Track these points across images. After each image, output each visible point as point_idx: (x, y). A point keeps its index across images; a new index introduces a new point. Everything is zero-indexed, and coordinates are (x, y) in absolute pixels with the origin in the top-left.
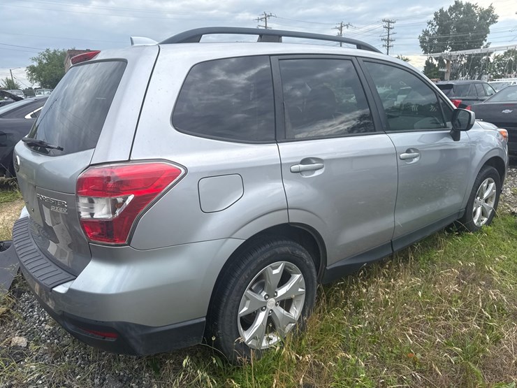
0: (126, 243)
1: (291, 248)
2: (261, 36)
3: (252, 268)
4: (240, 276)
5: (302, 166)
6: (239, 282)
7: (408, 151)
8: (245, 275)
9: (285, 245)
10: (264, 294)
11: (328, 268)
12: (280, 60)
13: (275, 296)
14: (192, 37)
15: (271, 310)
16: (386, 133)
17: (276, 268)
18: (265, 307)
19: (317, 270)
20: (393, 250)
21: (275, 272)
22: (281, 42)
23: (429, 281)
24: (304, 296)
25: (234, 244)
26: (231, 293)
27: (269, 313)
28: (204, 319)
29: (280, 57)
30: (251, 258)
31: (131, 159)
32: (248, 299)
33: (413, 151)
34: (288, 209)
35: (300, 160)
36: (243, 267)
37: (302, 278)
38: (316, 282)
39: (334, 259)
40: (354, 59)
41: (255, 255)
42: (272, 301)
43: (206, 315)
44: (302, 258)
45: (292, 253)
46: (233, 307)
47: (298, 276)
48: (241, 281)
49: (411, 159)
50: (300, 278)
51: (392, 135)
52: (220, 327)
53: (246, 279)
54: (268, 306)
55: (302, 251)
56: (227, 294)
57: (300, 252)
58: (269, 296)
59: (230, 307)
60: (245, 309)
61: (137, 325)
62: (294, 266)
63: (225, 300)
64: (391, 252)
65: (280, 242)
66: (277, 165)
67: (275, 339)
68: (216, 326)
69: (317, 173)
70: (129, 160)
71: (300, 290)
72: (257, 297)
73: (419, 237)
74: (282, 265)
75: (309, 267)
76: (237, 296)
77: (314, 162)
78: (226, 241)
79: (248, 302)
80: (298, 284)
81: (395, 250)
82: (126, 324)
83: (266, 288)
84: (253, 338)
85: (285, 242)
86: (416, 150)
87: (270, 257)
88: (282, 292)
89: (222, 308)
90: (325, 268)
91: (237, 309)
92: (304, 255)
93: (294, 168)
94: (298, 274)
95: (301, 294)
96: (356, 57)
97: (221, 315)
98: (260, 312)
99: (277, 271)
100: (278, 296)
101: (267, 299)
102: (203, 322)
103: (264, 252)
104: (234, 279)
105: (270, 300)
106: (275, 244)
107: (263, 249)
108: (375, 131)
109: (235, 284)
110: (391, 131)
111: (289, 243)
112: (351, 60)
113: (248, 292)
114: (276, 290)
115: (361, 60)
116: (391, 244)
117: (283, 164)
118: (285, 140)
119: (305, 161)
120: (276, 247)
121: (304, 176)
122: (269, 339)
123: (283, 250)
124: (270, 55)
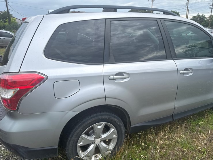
0: (16, 110)
1: (109, 116)
2: (104, 9)
3: (84, 125)
4: (78, 128)
5: (115, 77)
6: (77, 131)
7: (186, 69)
8: (80, 128)
9: (105, 115)
10: (94, 136)
11: (131, 126)
12: (111, 21)
13: (100, 138)
14: (65, 10)
15: (98, 144)
16: (173, 60)
17: (100, 125)
18: (94, 143)
19: (126, 126)
20: (173, 118)
22: (116, 11)
24: (117, 139)
25: (73, 114)
26: (72, 136)
27: (96, 145)
29: (111, 20)
30: (84, 120)
31: (20, 71)
32: (83, 139)
33: (189, 70)
34: (105, 98)
35: (115, 74)
36: (80, 124)
37: (116, 131)
38: (124, 133)
39: (134, 123)
40: (158, 20)
41: (87, 119)
42: (98, 140)
43: (58, 145)
44: (115, 121)
45: (109, 119)
46: (73, 143)
47: (113, 129)
48: (78, 131)
49: (188, 73)
50: (114, 131)
51: (177, 61)
52: (67, 150)
53: (81, 130)
54: (96, 143)
55: (115, 118)
56: (70, 136)
57: (114, 118)
59: (71, 142)
60: (81, 143)
61: (22, 147)
62: (111, 125)
63: (69, 139)
64: (172, 120)
65: (102, 113)
66: (101, 76)
68: (65, 150)
69: (125, 80)
70: (19, 71)
71: (114, 136)
72: (89, 138)
73: (191, 113)
74: (103, 124)
75: (119, 126)
77: (124, 74)
78: (68, 112)
79: (83, 140)
82: (17, 146)
83: (95, 134)
84: (86, 156)
85: (106, 113)
86: (191, 69)
88: (104, 136)
89: (68, 142)
90: (130, 126)
91: (76, 143)
92: (116, 120)
93: (111, 77)
94: (114, 128)
95: (115, 138)
96: (160, 18)
97: (67, 145)
98: (91, 144)
99: (100, 127)
100: (102, 138)
101: (95, 139)
102: (56, 148)
103: (92, 118)
104: (74, 130)
105: (97, 139)
106: (99, 114)
107: (92, 116)
108: (167, 58)
109: (75, 132)
110: (177, 59)
111: (108, 113)
112: (156, 20)
113: (83, 136)
114: (101, 135)
115: (162, 20)
116: (173, 116)
117: (105, 75)
118: (108, 63)
119: (118, 74)
120: (100, 115)
121: (116, 81)
122: (96, 157)
123: (103, 117)
124: (106, 19)
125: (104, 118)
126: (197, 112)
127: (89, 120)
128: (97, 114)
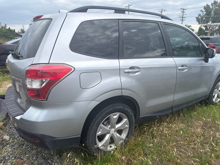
0: (45, 100)
1: (123, 107)
2: (115, 11)
3: (103, 115)
4: (98, 118)
5: (130, 70)
7: (182, 66)
9: (120, 105)
10: (109, 126)
11: (140, 117)
13: (114, 128)
14: (83, 10)
15: (112, 134)
16: (172, 57)
17: (115, 115)
18: (110, 132)
19: (135, 117)
20: (172, 110)
21: (115, 117)
22: (125, 13)
23: (189, 126)
24: (128, 129)
25: (95, 104)
26: (93, 125)
27: (111, 135)
28: (80, 136)
29: (124, 20)
30: (103, 110)
31: (50, 62)
32: (101, 128)
33: (184, 66)
34: (122, 89)
35: (129, 68)
36: (99, 114)
37: (128, 121)
38: (134, 123)
39: (143, 113)
40: (159, 23)
41: (105, 109)
42: (113, 130)
43: (81, 134)
44: (128, 112)
45: (123, 109)
46: (94, 131)
47: (126, 119)
48: (98, 120)
49: (183, 70)
50: (126, 120)
51: (176, 59)
52: (87, 140)
53: (100, 119)
54: (111, 132)
55: (128, 108)
56: (91, 125)
58: (111, 127)
59: (92, 131)
60: (100, 133)
61: (49, 136)
62: (124, 115)
63: (90, 128)
64: (172, 112)
65: (118, 104)
66: (118, 69)
67: (113, 147)
68: (86, 139)
69: (137, 74)
70: (49, 63)
71: (126, 126)
72: (106, 128)
73: (185, 106)
74: (118, 114)
75: (131, 116)
76: (96, 126)
77: (136, 69)
78: (91, 102)
79: (101, 130)
80: (125, 123)
81: (173, 111)
82: (44, 135)
83: (110, 124)
86: (186, 66)
87: (112, 110)
88: (117, 126)
89: (89, 131)
90: (139, 117)
91: (96, 132)
92: (129, 110)
93: (126, 71)
96: (160, 22)
97: (88, 134)
98: (107, 134)
99: (116, 117)
100: (116, 128)
101: (111, 129)
102: (79, 137)
103: (110, 108)
104: (95, 119)
106: (115, 104)
107: (109, 106)
108: (167, 56)
109: (95, 121)
110: (175, 57)
111: (122, 104)
112: (158, 23)
113: (101, 125)
114: (115, 125)
115: (162, 23)
116: (172, 108)
117: (121, 69)
118: (123, 58)
119: (132, 68)
120: (116, 106)
121: (131, 75)
122: (111, 147)
123: (119, 107)
124: (118, 19)
126: (190, 104)
127: (107, 110)
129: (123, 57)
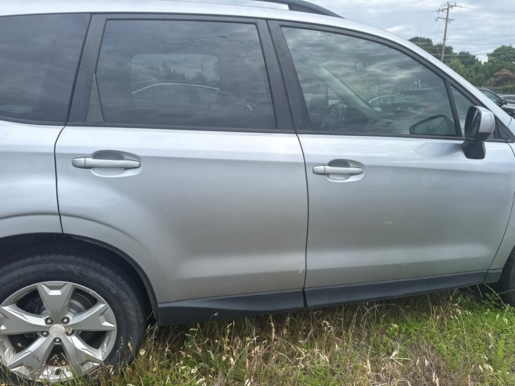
1: (80, 267)
3: (3, 280)
7: (336, 164)
9: (70, 262)
10: (46, 316)
11: (160, 306)
12: (108, 20)
13: (64, 322)
15: (58, 338)
16: (296, 133)
17: (56, 288)
18: (48, 333)
20: (305, 301)
21: (54, 293)
24: (116, 333)
27: (55, 341)
32: (6, 317)
34: (60, 214)
35: (91, 152)
37: (109, 310)
42: (60, 327)
44: (101, 284)
47: (103, 305)
50: (105, 309)
54: (51, 333)
55: (104, 274)
57: (98, 275)
58: (50, 321)
60: (2, 328)
62: (92, 292)
64: (301, 305)
65: (60, 257)
69: (127, 173)
71: (106, 324)
74: (67, 286)
77: (126, 158)
79: (8, 322)
81: (308, 304)
84: (19, 364)
85: (72, 258)
86: (356, 164)
90: (156, 305)
95: (110, 329)
96: (267, 19)
98: (39, 336)
99: (57, 292)
100: (70, 323)
101: (50, 324)
103: (27, 265)
105: (55, 325)
106: (52, 257)
108: (277, 128)
110: (311, 131)
111: (79, 260)
112: (256, 24)
113: (6, 308)
114: (67, 316)
115: (273, 25)
116: (304, 294)
118: (82, 123)
120: (52, 261)
123: (62, 267)
124: (92, 14)
125: (62, 269)
127: (17, 269)
128: (46, 257)
129: (85, 121)
